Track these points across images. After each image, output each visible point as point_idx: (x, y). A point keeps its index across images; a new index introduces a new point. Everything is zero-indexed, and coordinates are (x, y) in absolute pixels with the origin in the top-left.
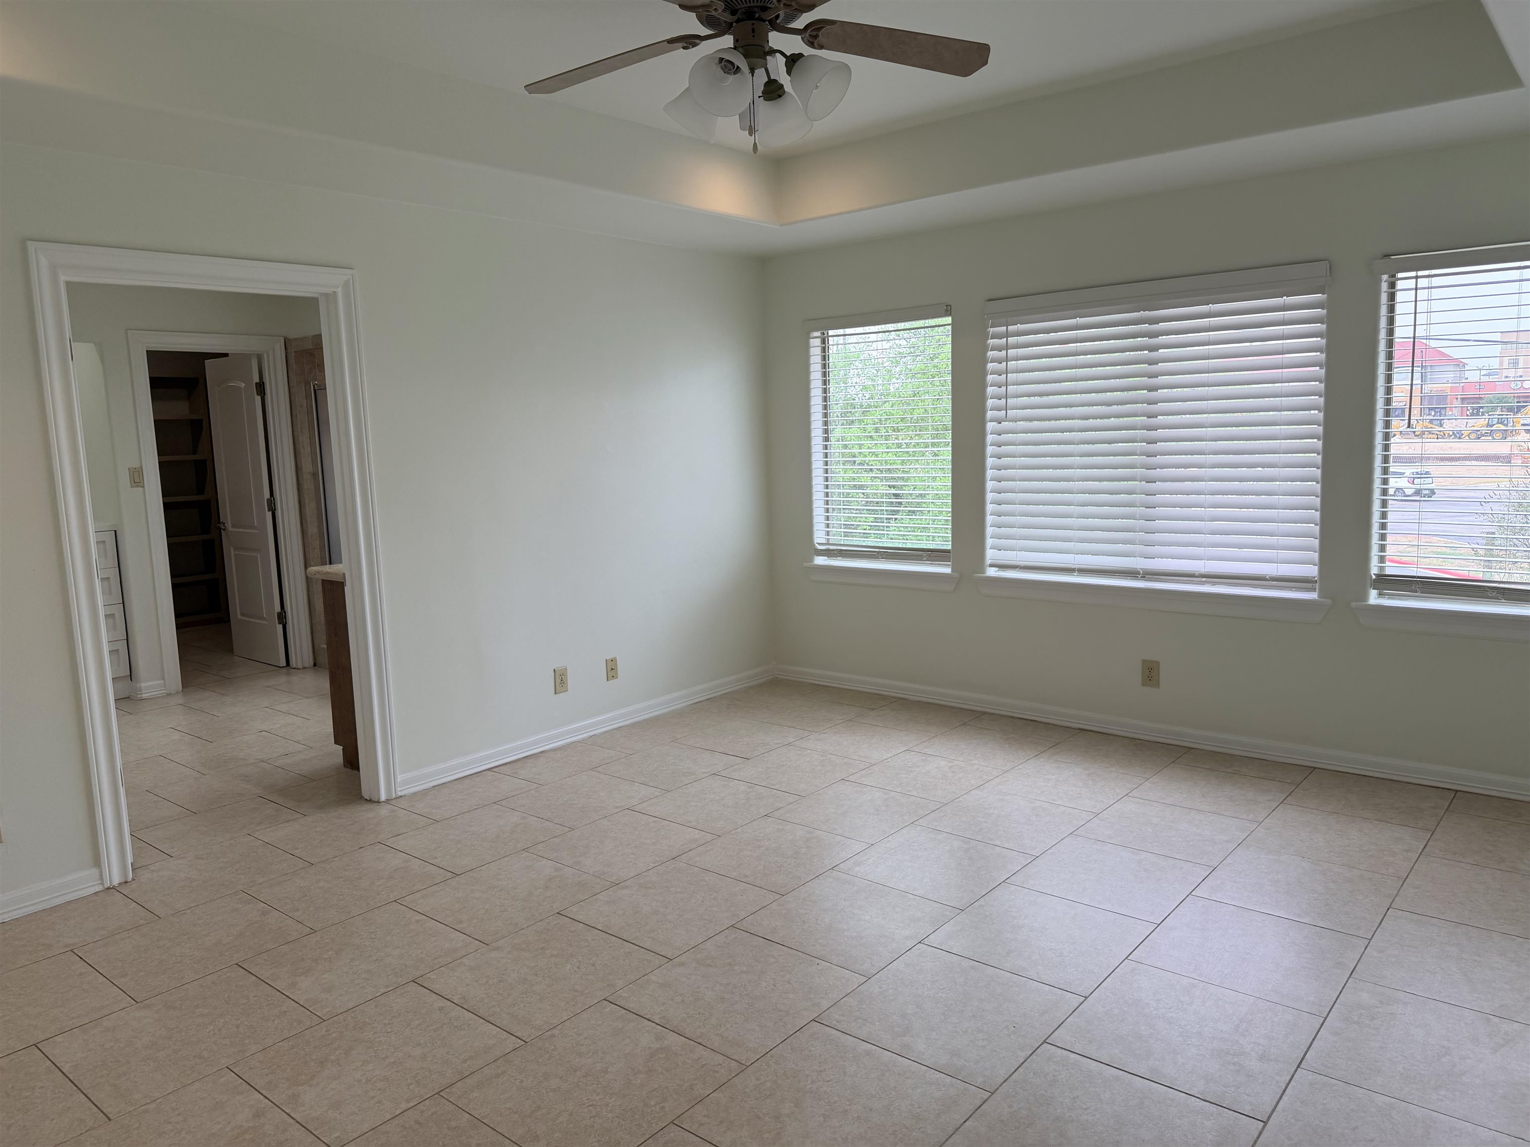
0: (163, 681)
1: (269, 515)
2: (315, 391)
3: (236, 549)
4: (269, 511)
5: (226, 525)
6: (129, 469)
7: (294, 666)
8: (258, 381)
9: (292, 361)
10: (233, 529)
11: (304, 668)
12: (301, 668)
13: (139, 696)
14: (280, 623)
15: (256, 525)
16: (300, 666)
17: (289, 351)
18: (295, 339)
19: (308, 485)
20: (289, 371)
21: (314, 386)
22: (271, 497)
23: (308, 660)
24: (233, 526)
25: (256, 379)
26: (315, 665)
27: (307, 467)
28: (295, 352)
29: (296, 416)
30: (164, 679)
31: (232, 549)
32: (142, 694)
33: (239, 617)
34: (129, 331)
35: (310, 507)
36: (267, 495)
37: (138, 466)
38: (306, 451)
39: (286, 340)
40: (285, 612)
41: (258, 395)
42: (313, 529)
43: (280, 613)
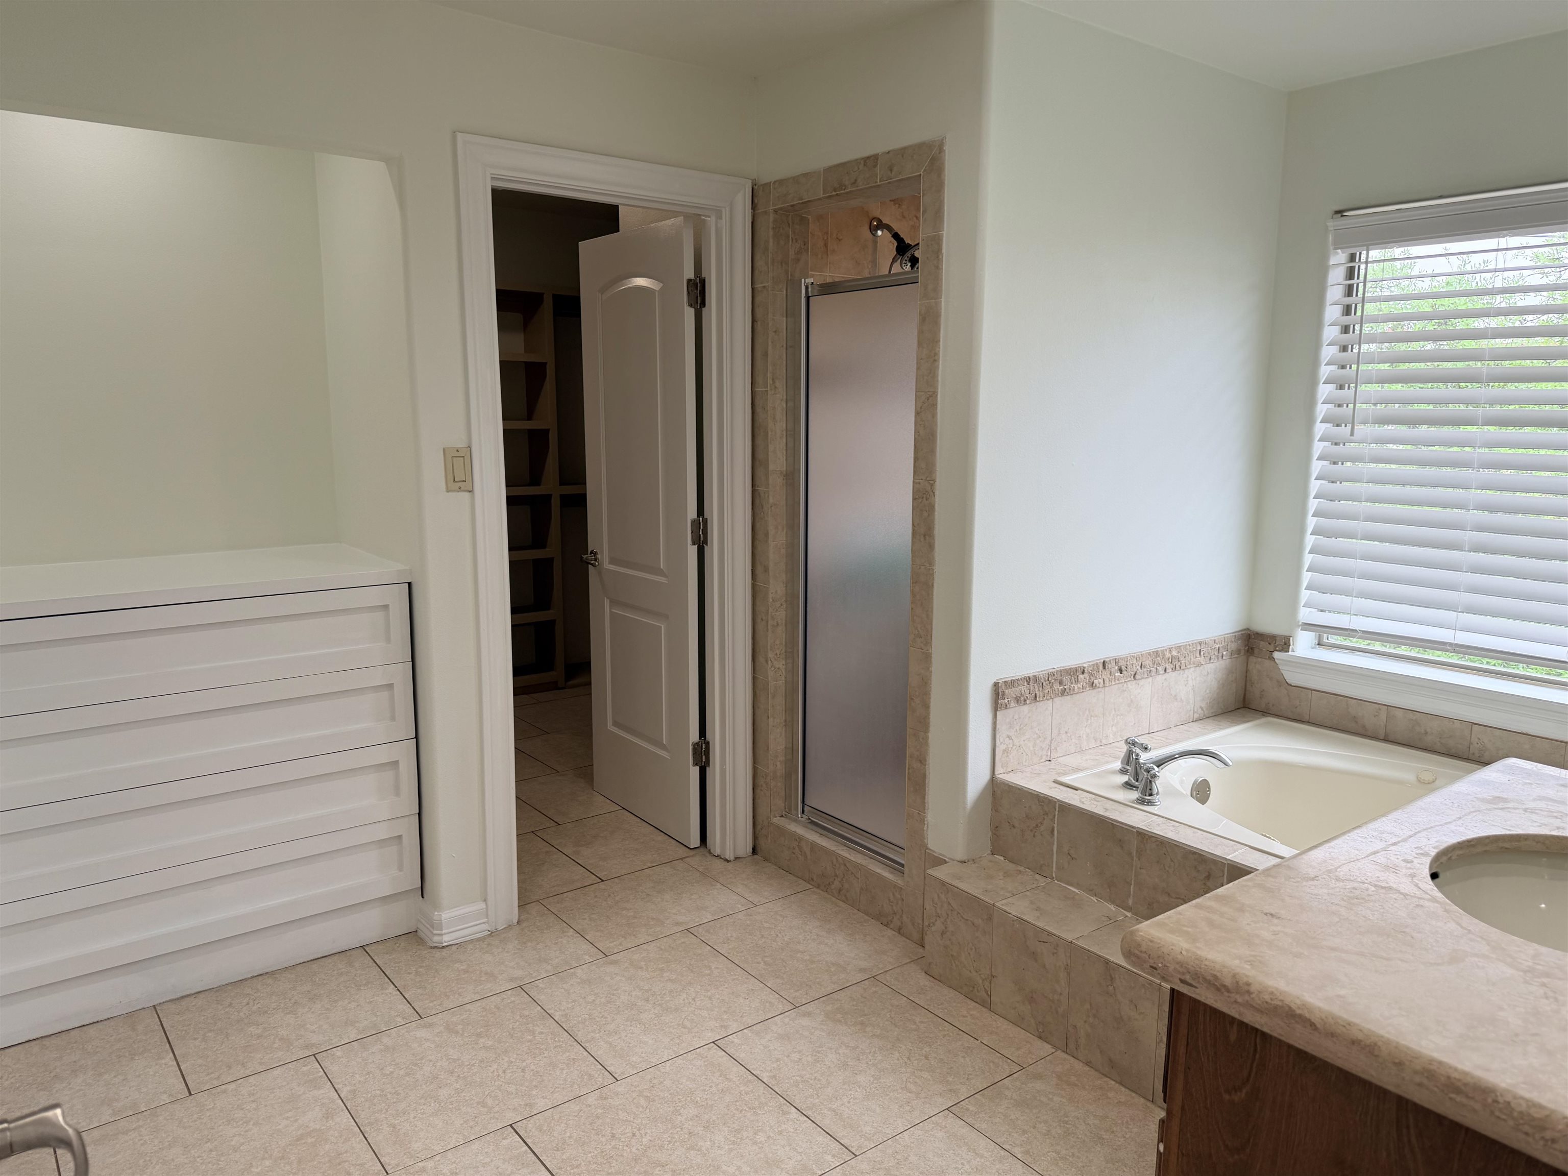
0: (483, 905)
1: (693, 551)
2: (808, 299)
3: (613, 602)
4: (694, 544)
5: (599, 556)
6: (444, 449)
7: (718, 851)
8: (692, 276)
9: (766, 232)
10: (612, 567)
11: (736, 858)
12: (732, 858)
13: (436, 939)
14: (695, 764)
15: (662, 567)
16: (729, 855)
17: (760, 209)
18: (781, 182)
19: (775, 494)
20: (757, 258)
21: (807, 288)
22: (698, 516)
23: (744, 845)
24: (613, 561)
25: (689, 273)
26: (754, 851)
27: (777, 461)
28: (776, 211)
29: (766, 354)
30: (485, 900)
31: (607, 603)
32: (442, 935)
33: (611, 727)
34: (459, 135)
35: (777, 540)
36: (692, 513)
37: (461, 444)
38: (777, 427)
39: (756, 187)
40: (708, 744)
41: (691, 305)
42: (776, 588)
43: (697, 743)
